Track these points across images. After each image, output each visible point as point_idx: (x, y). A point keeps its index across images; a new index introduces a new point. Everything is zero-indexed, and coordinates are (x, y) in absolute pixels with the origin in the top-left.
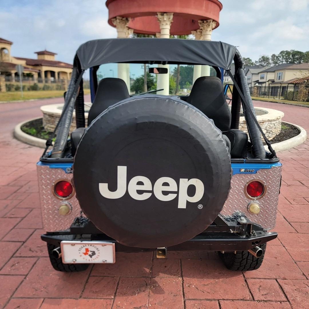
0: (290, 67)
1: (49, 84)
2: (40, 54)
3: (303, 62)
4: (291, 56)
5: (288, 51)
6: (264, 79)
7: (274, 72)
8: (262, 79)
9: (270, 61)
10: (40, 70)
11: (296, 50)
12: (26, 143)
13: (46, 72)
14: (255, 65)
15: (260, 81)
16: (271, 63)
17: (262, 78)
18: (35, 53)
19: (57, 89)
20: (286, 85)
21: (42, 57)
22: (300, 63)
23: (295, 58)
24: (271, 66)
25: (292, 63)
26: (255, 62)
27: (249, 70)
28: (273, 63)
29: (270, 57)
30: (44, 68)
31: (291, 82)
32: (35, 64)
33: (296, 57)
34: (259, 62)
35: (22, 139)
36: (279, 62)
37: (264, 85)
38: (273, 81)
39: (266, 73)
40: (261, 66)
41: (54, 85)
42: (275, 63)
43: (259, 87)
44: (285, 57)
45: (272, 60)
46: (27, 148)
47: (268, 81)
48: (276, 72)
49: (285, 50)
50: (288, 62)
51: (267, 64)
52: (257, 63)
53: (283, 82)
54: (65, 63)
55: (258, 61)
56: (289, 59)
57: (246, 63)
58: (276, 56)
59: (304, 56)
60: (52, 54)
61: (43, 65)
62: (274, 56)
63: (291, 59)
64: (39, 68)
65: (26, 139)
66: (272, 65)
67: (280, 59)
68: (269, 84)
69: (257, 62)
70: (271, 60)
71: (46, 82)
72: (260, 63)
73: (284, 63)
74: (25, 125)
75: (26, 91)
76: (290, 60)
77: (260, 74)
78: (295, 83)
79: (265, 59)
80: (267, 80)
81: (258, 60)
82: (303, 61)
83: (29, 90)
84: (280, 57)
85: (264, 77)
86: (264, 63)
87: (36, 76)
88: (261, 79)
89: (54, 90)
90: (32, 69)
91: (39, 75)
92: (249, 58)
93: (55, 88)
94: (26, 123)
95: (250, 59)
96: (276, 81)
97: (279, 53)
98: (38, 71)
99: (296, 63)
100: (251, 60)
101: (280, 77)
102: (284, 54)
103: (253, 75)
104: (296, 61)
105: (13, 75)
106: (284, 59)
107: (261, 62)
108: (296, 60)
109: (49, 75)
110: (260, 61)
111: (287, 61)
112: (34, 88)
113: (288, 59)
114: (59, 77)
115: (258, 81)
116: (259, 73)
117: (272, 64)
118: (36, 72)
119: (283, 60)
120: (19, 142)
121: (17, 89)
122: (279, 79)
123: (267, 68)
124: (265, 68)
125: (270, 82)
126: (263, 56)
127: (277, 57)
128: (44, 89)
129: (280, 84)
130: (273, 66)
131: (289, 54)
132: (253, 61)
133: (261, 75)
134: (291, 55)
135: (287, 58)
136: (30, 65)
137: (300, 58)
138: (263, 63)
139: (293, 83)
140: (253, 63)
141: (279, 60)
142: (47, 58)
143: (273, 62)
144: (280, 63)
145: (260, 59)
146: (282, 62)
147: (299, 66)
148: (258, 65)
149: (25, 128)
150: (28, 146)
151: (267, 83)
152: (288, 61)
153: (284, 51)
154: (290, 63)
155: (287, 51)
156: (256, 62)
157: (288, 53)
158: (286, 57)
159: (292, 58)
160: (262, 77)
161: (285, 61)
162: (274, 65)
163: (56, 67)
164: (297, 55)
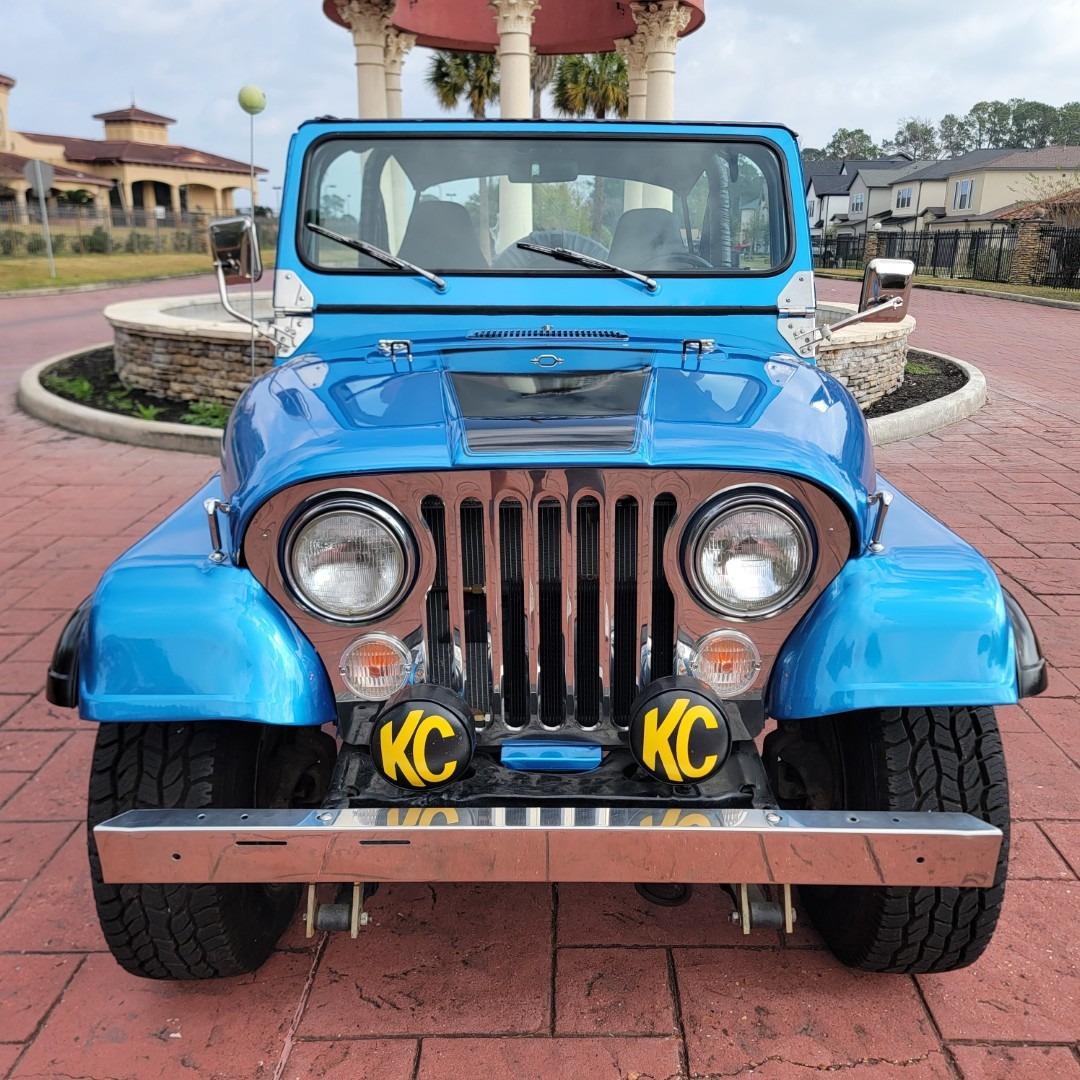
0: (1002, 163)
1: (150, 231)
2: (113, 119)
3: (1052, 142)
4: (1011, 122)
5: (1001, 101)
6: (908, 205)
7: (945, 180)
8: (903, 206)
9: (938, 141)
10: (115, 181)
11: (1029, 99)
12: (56, 425)
13: (139, 187)
14: (881, 155)
15: (897, 213)
16: (938, 147)
17: (903, 202)
18: (97, 117)
19: (177, 249)
20: (986, 227)
21: (120, 133)
22: (1041, 145)
23: (1026, 130)
24: (939, 158)
25: (1015, 145)
26: (884, 146)
27: (858, 174)
28: (947, 147)
29: (936, 126)
30: (132, 174)
31: (998, 216)
32: (99, 158)
33: (1030, 123)
34: (898, 144)
35: (42, 413)
36: (968, 143)
37: (909, 228)
38: (940, 215)
39: (918, 184)
40: (900, 159)
41: (168, 233)
42: (952, 149)
43: (885, 233)
44: (988, 125)
45: (944, 137)
46: (58, 441)
47: (922, 215)
48: (952, 181)
49: (989, 101)
50: (1001, 145)
51: (927, 150)
52: (889, 150)
53: (974, 215)
54: (203, 154)
55: (894, 142)
56: (1004, 134)
57: (849, 149)
58: (960, 120)
59: (1058, 121)
60: (159, 122)
61: (124, 159)
62: (949, 121)
63: (1010, 131)
64: (111, 172)
65: (56, 411)
66: (943, 155)
67: (973, 132)
68: (927, 225)
69: (891, 143)
70: (941, 137)
71: (140, 222)
72: (902, 150)
73: (985, 146)
74: (57, 370)
75: (66, 255)
76: (1007, 137)
77: (896, 190)
78: (1011, 218)
79: (916, 134)
80: (920, 212)
81: (891, 138)
82: (1051, 138)
83: (77, 250)
84: (972, 125)
85: (909, 199)
86: (916, 150)
87: (103, 201)
88: (898, 207)
89: (166, 251)
90: (86, 175)
91: (115, 198)
92: (861, 131)
93: (169, 243)
94: (61, 363)
95: (865, 132)
96: (950, 212)
97: (967, 113)
98: (110, 184)
99: (1029, 146)
100: (867, 138)
101: (963, 197)
102: (986, 116)
103: (873, 193)
104: (1027, 139)
105: (21, 198)
106: (987, 132)
107: (903, 144)
108: (1028, 134)
109: (150, 199)
110: (901, 139)
111: (997, 141)
112: (96, 245)
113: (998, 132)
114: (184, 205)
115: (890, 212)
116: (891, 186)
117: (944, 151)
118: (100, 186)
119: (981, 135)
120: (32, 423)
121: (36, 247)
122: (962, 206)
123: (923, 165)
124: (913, 165)
125: (929, 217)
126: (911, 121)
127: (961, 126)
128: (130, 248)
129: (964, 223)
130: (945, 158)
131: (1005, 113)
132: (877, 140)
133: (899, 193)
134: (1011, 117)
135: (997, 128)
136: (78, 161)
137: (1044, 130)
138: (912, 150)
139: (1004, 218)
140: (875, 147)
141: (969, 138)
142: (141, 135)
143: (945, 143)
144: (970, 146)
145: (900, 133)
146: (979, 143)
147: (1030, 159)
148: (893, 156)
149: (55, 379)
150: (65, 434)
151: (920, 220)
152: (1002, 140)
153: (986, 104)
154: (1008, 145)
155: (996, 104)
156: (887, 144)
157: (1000, 110)
158: (994, 123)
159: (1014, 129)
160: (903, 200)
161: (990, 139)
162: (950, 154)
163: (174, 167)
164: (1032, 119)
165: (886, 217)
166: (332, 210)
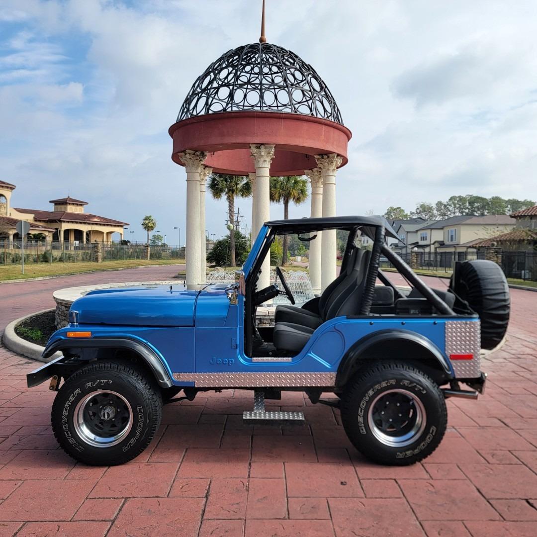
0: (468, 222)
1: (72, 251)
2: (57, 203)
3: (487, 213)
4: (468, 204)
5: (462, 196)
6: (426, 239)
7: (442, 229)
8: (423, 240)
9: (435, 212)
10: (57, 229)
11: (475, 195)
12: (22, 355)
13: (67, 232)
14: (410, 218)
15: (421, 243)
16: (436, 215)
17: (423, 239)
18: (51, 202)
19: (83, 260)
20: (464, 250)
21: (61, 208)
22: (483, 214)
23: (475, 208)
24: (436, 219)
25: (471, 214)
26: (411, 214)
27: (401, 226)
28: (440, 215)
29: (434, 206)
30: (65, 226)
31: (471, 244)
32: (51, 220)
33: (476, 205)
34: (417, 213)
35: (15, 349)
36: (449, 213)
37: (427, 250)
38: (442, 244)
39: (429, 231)
40: (419, 220)
41: (80, 252)
42: (442, 215)
43: (419, 252)
44: (458, 206)
45: (438, 210)
46: (22, 364)
47: (433, 244)
48: (446, 229)
49: (457, 195)
50: (464, 214)
51: (430, 216)
52: (413, 216)
53: (458, 245)
54: (99, 217)
55: (415, 212)
56: (465, 209)
57: (395, 215)
58: (444, 204)
59: (488, 204)
60: (80, 204)
61: (62, 220)
62: (439, 204)
63: (468, 208)
64: (55, 225)
65: (23, 347)
66: (438, 218)
67: (451, 208)
68: (436, 248)
69: (414, 213)
70: (436, 210)
71: (67, 248)
72: (419, 216)
73: (457, 214)
74: (24, 324)
75: (30, 263)
76: (467, 211)
77: (419, 233)
78: (477, 246)
79: (425, 209)
80: (432, 243)
81: (414, 211)
82: (487, 211)
83: (36, 261)
84: (450, 205)
85: (426, 237)
86: (426, 216)
87: (49, 238)
88: (421, 240)
89: (78, 261)
90: (43, 227)
91: (56, 237)
92: (400, 208)
93: (80, 257)
94: (26, 320)
95: (402, 208)
96: (446, 243)
97: (448, 200)
98: (54, 231)
99: (477, 215)
100: (403, 211)
101: (452, 237)
102: (456, 202)
103: (409, 234)
104: (476, 211)
105: (11, 237)
106: (457, 209)
107: (420, 213)
108: (476, 210)
109: (72, 237)
110: (418, 211)
111: (462, 213)
112: (45, 258)
113: (463, 209)
114: (88, 240)
115: (417, 243)
116: (417, 231)
117: (439, 216)
118: (49, 232)
119: (455, 210)
120: (9, 354)
121: (16, 260)
122: (452, 240)
123: (430, 223)
124: (426, 223)
125: (437, 245)
126: (422, 204)
127: (445, 206)
128: (61, 260)
129: (454, 248)
130: (439, 220)
131: (464, 201)
132: (407, 212)
133: (421, 234)
134: (468, 202)
135: (462, 207)
136: (40, 221)
137: (483, 207)
138: (424, 216)
139: (474, 246)
140: (407, 215)
141: (449, 211)
142: (71, 209)
143: (439, 213)
144: (450, 214)
145: (418, 209)
146: (454, 213)
147: (481, 220)
148: (416, 219)
149: (23, 329)
150: (26, 360)
151: (433, 247)
152: (464, 212)
153: (456, 197)
154: (467, 214)
155: (460, 197)
156: (412, 213)
157: (461, 199)
158: (460, 205)
159: (469, 207)
160: (423, 237)
161: (459, 211)
162: (441, 217)
163: (85, 223)
164: (477, 203)
165: (416, 245)
166: (156, 241)
